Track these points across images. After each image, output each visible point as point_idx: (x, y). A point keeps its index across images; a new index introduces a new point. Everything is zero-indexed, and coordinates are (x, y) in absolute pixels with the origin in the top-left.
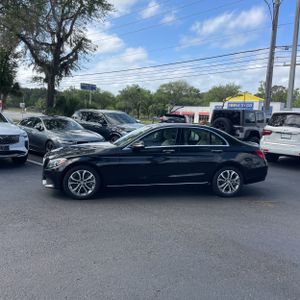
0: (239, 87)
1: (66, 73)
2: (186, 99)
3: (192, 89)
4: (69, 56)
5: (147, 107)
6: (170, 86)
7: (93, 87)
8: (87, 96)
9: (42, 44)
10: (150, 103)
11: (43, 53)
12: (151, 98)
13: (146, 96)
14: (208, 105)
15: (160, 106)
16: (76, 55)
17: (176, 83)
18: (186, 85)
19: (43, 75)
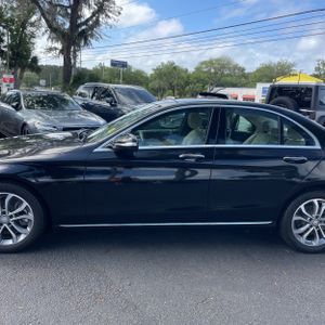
0: (293, 65)
1: (85, 43)
2: (229, 79)
3: (236, 67)
4: (88, 20)
5: (184, 89)
6: (211, 63)
7: (124, 65)
8: (118, 74)
9: (57, 6)
10: (187, 83)
11: (60, 19)
12: (188, 77)
13: (183, 74)
14: (254, 86)
15: (198, 87)
16: (97, 20)
17: (217, 60)
18: (229, 63)
19: (59, 46)
